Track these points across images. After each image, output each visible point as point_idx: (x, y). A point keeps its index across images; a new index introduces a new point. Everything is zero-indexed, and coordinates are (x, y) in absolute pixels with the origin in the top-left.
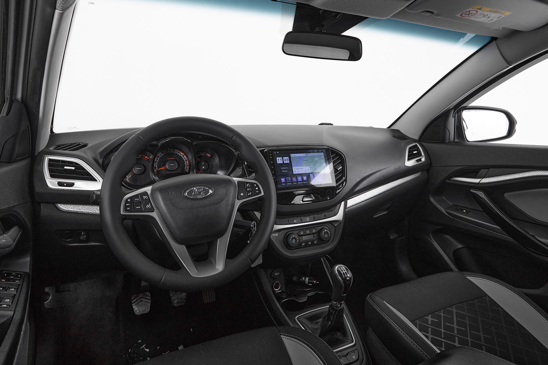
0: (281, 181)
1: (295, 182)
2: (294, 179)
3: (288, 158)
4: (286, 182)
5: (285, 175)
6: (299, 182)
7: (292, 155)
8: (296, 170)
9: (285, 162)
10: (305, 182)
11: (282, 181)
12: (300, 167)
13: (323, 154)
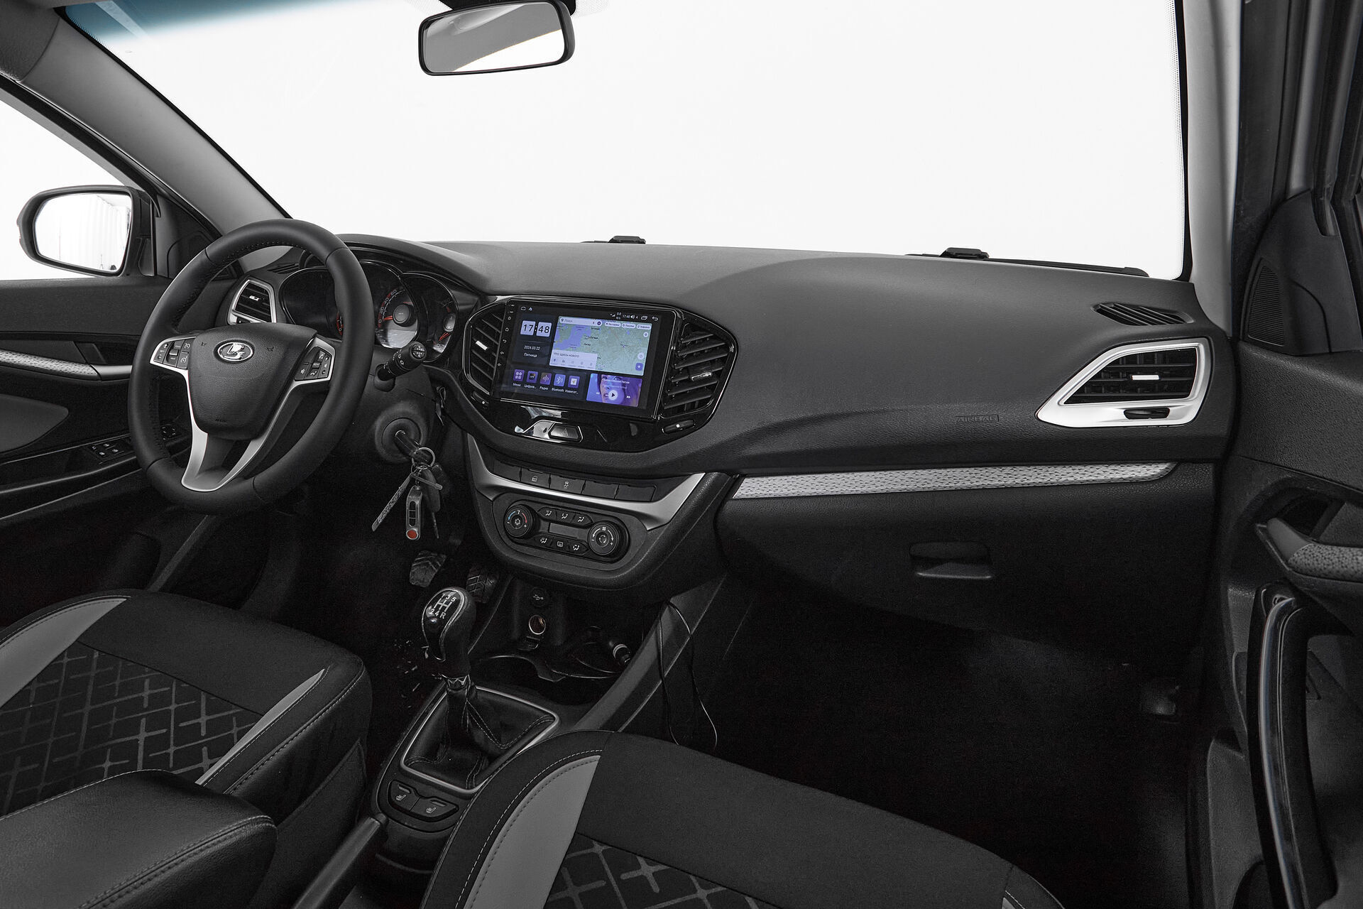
0: (513, 375)
1: (546, 386)
2: (546, 378)
3: (550, 325)
4: (524, 381)
5: (527, 365)
6: (556, 387)
7: (563, 320)
8: (558, 358)
9: (539, 334)
10: (570, 392)
11: (516, 377)
12: (572, 353)
13: (649, 326)
